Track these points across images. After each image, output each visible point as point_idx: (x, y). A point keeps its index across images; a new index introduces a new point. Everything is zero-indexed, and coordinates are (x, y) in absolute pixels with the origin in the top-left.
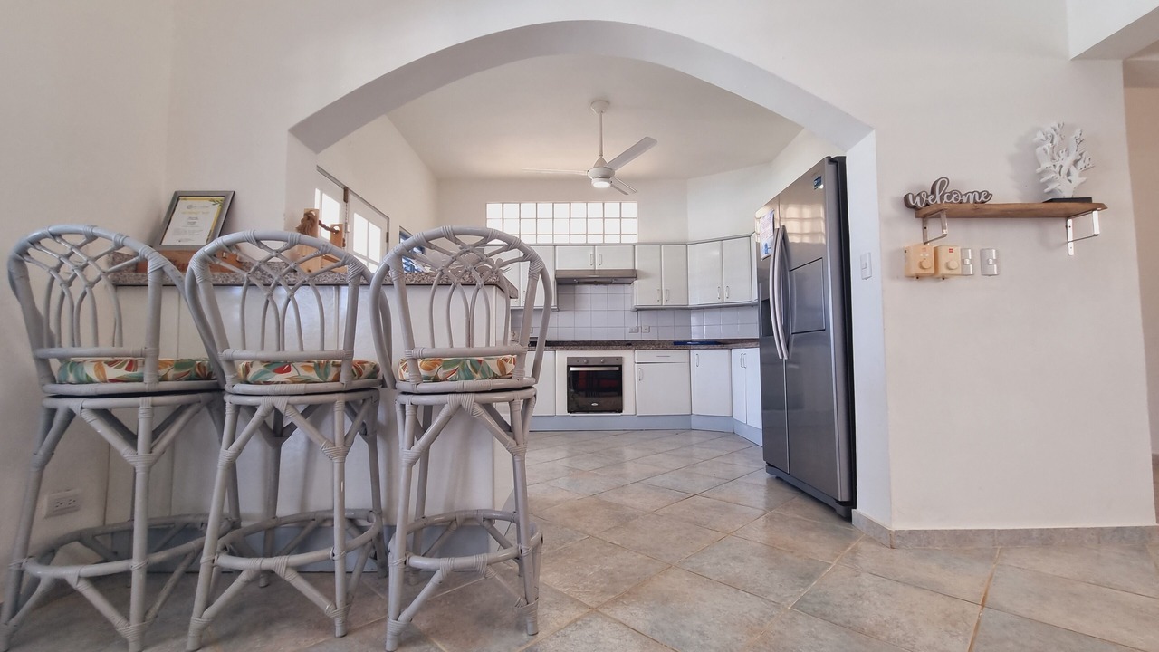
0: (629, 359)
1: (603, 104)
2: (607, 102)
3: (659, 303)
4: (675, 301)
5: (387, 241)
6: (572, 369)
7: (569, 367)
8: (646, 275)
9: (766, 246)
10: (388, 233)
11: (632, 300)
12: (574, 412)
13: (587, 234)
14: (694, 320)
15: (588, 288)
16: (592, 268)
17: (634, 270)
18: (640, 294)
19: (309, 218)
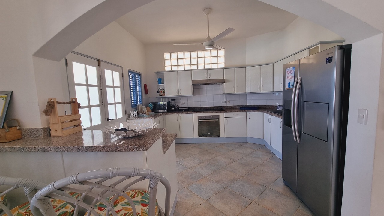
0: (222, 116)
1: (209, 10)
2: (211, 9)
3: (234, 92)
4: (240, 91)
5: (123, 77)
6: (200, 120)
7: (199, 119)
8: (228, 81)
9: (289, 83)
10: (122, 74)
11: (223, 90)
12: (201, 136)
13: (204, 64)
14: (248, 97)
15: (205, 86)
16: (206, 79)
17: (224, 79)
18: (226, 88)
19: (50, 105)
